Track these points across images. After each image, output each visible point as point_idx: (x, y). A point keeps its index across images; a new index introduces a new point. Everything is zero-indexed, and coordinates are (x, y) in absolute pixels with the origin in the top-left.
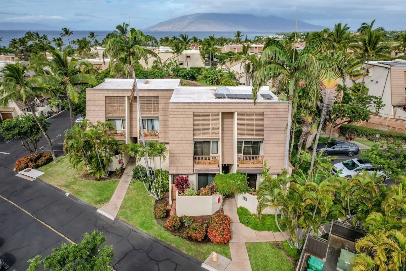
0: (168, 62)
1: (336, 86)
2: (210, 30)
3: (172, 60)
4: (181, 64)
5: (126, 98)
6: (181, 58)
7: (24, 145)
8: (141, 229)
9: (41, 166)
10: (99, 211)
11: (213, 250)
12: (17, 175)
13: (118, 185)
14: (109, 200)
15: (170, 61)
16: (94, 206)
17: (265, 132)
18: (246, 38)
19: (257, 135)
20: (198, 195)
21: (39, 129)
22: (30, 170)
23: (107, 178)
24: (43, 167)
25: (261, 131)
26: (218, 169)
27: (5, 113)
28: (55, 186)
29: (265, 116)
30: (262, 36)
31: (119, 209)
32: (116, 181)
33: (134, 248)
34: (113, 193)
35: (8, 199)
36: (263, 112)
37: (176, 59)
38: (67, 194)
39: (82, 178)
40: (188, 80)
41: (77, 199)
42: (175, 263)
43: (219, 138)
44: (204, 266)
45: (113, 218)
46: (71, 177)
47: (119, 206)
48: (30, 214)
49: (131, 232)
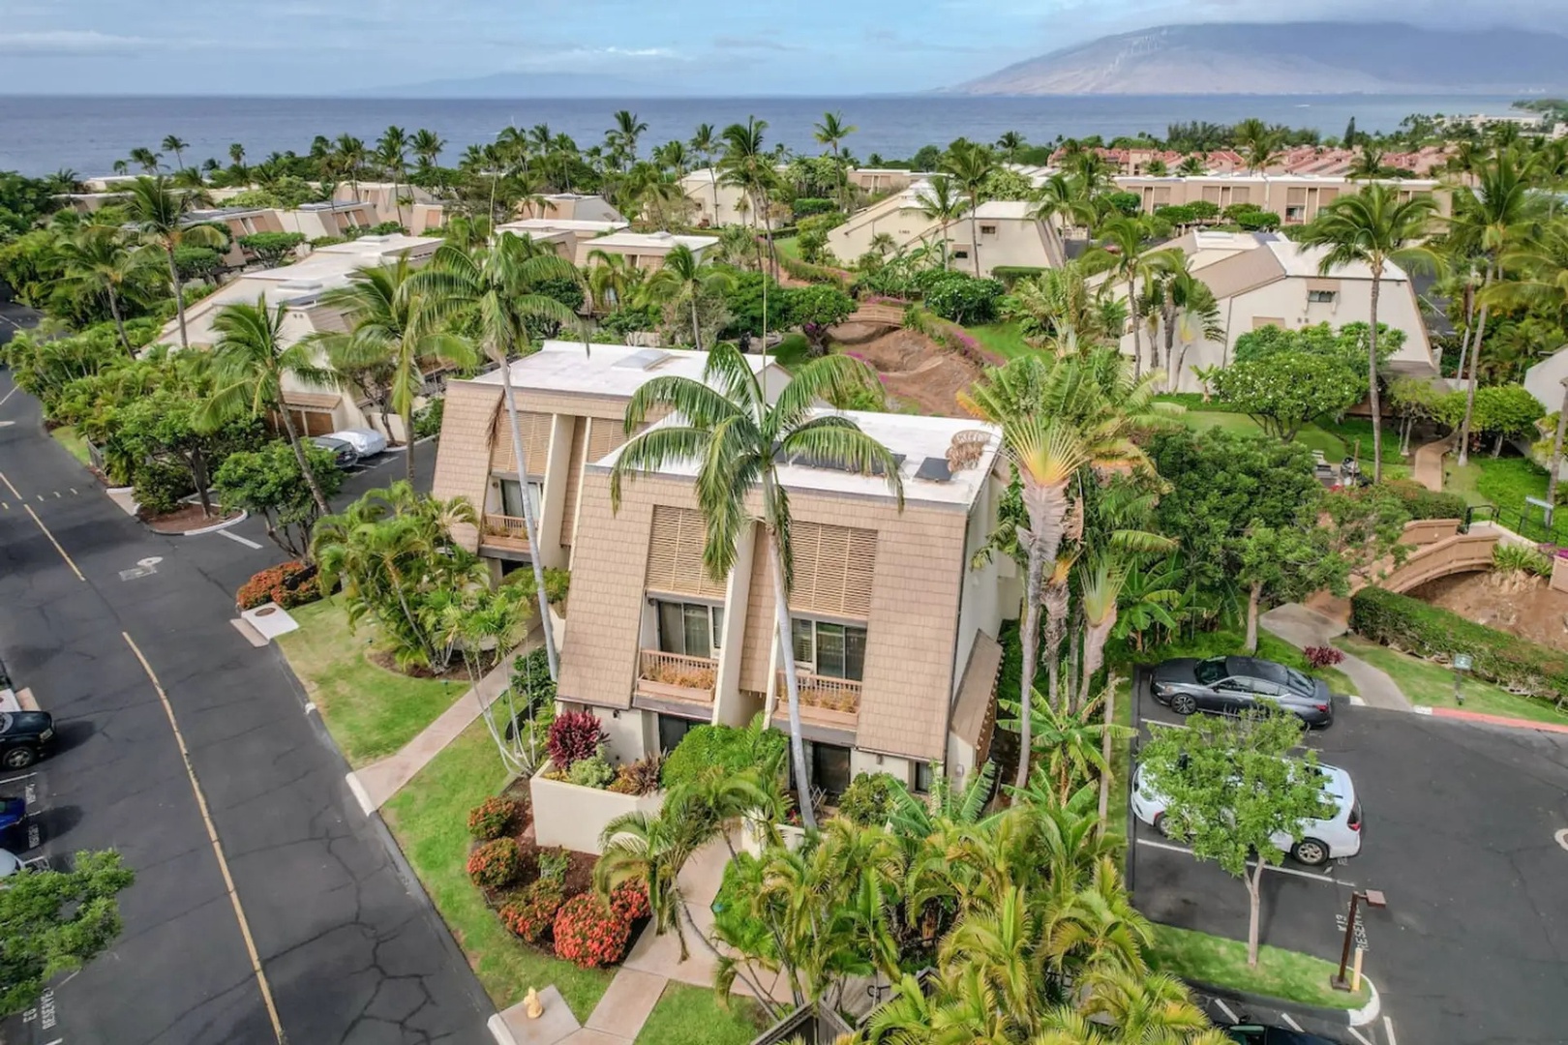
0: (912, 248)
1: (1064, 479)
2: (1214, 91)
3: (929, 240)
4: (962, 255)
5: (555, 417)
6: (959, 235)
7: (272, 534)
8: (413, 863)
9: (305, 602)
10: (351, 779)
11: (555, 981)
12: (234, 622)
13: (456, 704)
14: (396, 748)
15: (921, 245)
16: (350, 759)
17: (875, 603)
18: (1351, 128)
19: (850, 609)
20: (605, 784)
21: (309, 491)
22: (273, 610)
23: (440, 674)
24: (307, 606)
25: (863, 593)
26: (707, 705)
27: (314, 410)
28: (298, 675)
29: (880, 546)
30: (1439, 116)
31: (404, 783)
32: (460, 687)
33: (357, 917)
34: (427, 724)
35: (166, 693)
36: (876, 532)
37: (941, 236)
38: (310, 707)
39: (378, 662)
40: (949, 324)
41: (323, 728)
42: (427, 993)
43: (723, 603)
44: (495, 1024)
45: (368, 809)
46: (352, 653)
47: (410, 774)
48: (184, 751)
49: (385, 865)
